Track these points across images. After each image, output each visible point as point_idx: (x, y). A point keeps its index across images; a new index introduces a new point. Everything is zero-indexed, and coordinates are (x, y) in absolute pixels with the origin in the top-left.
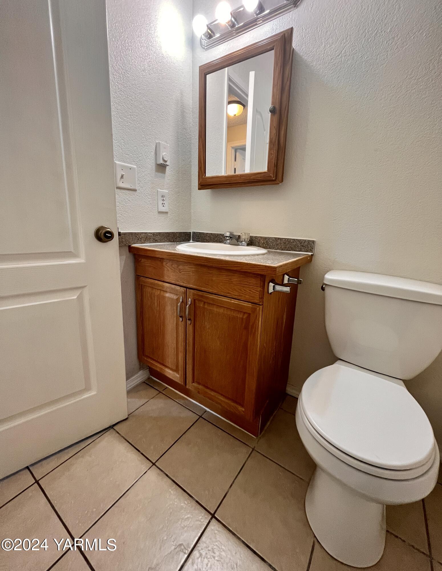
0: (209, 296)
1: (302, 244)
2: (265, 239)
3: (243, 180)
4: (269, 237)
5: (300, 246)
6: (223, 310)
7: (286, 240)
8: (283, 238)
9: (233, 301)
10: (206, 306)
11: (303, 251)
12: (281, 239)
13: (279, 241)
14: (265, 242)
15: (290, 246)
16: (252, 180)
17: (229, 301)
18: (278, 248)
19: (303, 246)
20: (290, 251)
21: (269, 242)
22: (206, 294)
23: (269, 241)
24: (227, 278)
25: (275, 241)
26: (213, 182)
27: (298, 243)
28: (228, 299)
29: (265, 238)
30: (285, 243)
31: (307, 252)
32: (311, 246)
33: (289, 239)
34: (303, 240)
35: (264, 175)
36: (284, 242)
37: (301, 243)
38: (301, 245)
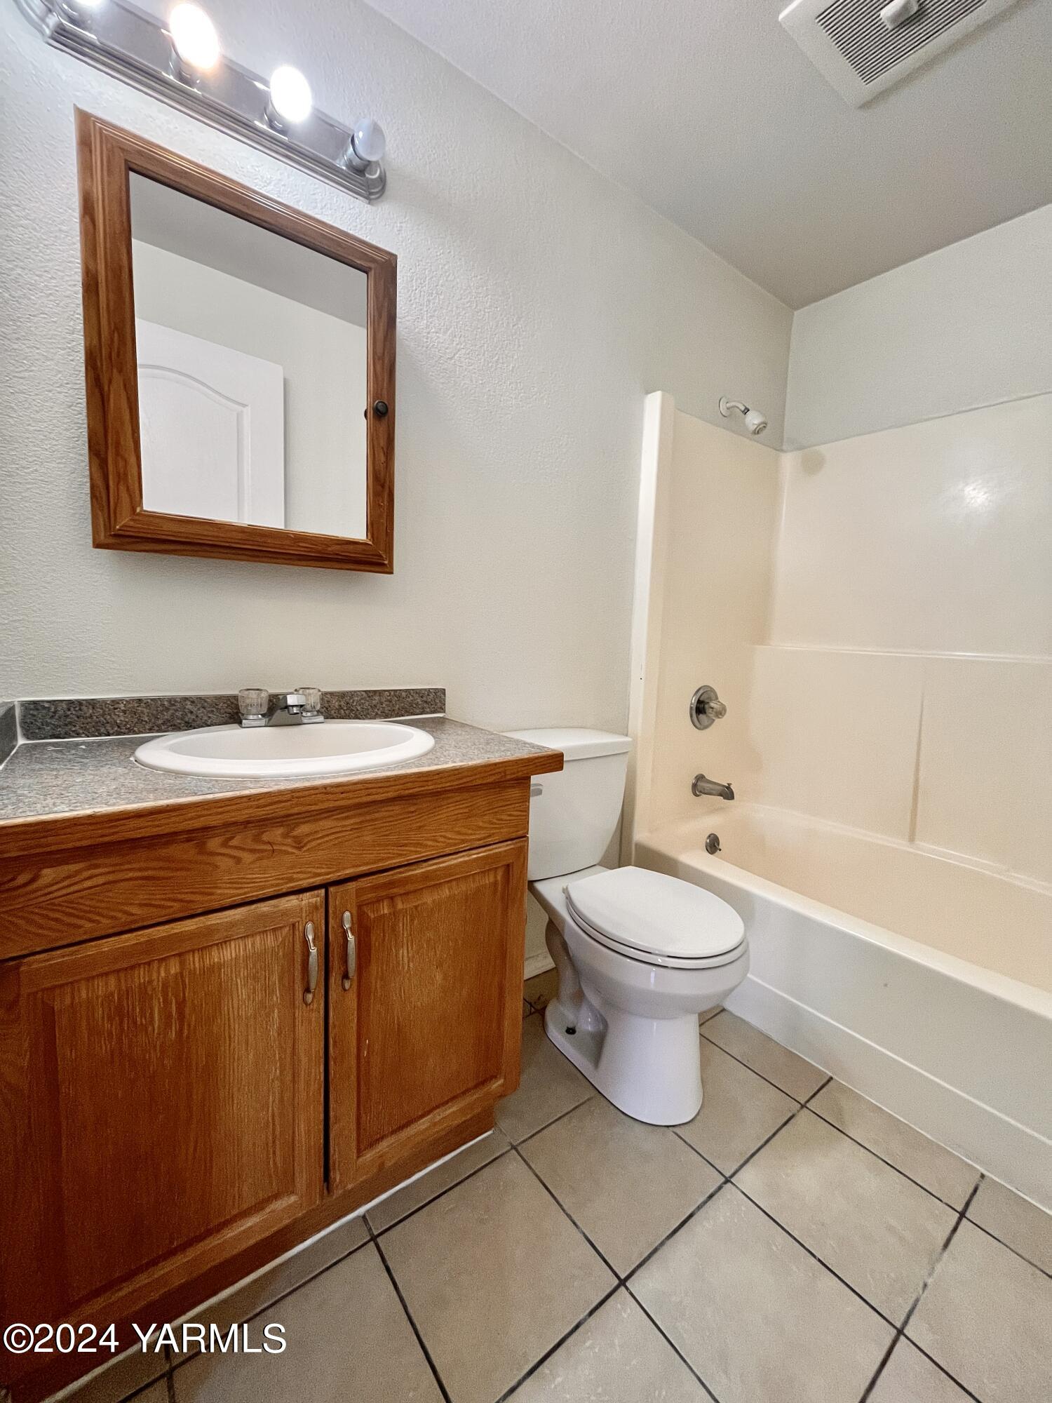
0: (410, 873)
1: (425, 699)
2: (343, 697)
3: (306, 549)
4: (351, 692)
5: (420, 702)
6: (449, 889)
7: (392, 693)
8: (385, 691)
9: (474, 854)
10: (400, 906)
11: (427, 713)
12: (380, 693)
13: (377, 698)
14: (342, 703)
15: (403, 705)
16: (330, 554)
17: (467, 859)
18: (377, 714)
19: (426, 702)
20: (403, 716)
21: (353, 702)
22: (400, 873)
23: (351, 701)
24: (458, 807)
25: (368, 699)
26: (190, 536)
27: (416, 696)
28: (463, 856)
29: (343, 695)
30: (390, 702)
31: (436, 713)
32: (440, 701)
33: (397, 690)
34: (425, 690)
35: (364, 550)
36: (389, 698)
37: (422, 697)
38: (422, 701)
